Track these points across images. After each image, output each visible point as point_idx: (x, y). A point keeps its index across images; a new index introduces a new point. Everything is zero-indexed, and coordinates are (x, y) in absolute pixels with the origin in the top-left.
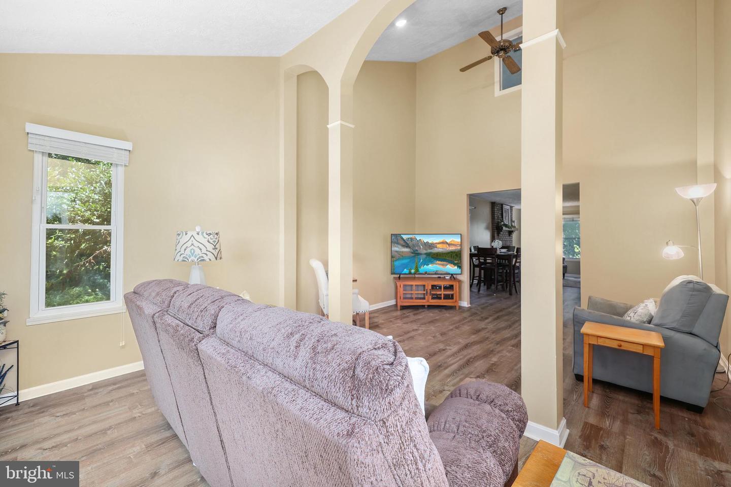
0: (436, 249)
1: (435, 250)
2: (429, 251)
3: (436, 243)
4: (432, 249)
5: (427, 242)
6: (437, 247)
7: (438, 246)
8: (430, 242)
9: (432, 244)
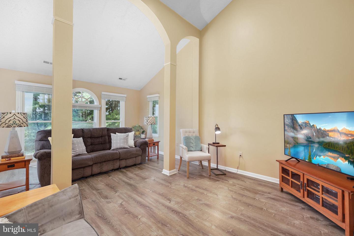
0: (328, 137)
1: (327, 139)
2: (322, 139)
3: (328, 131)
4: (324, 137)
5: (320, 129)
6: (329, 136)
7: (330, 134)
8: (322, 129)
9: (325, 131)
